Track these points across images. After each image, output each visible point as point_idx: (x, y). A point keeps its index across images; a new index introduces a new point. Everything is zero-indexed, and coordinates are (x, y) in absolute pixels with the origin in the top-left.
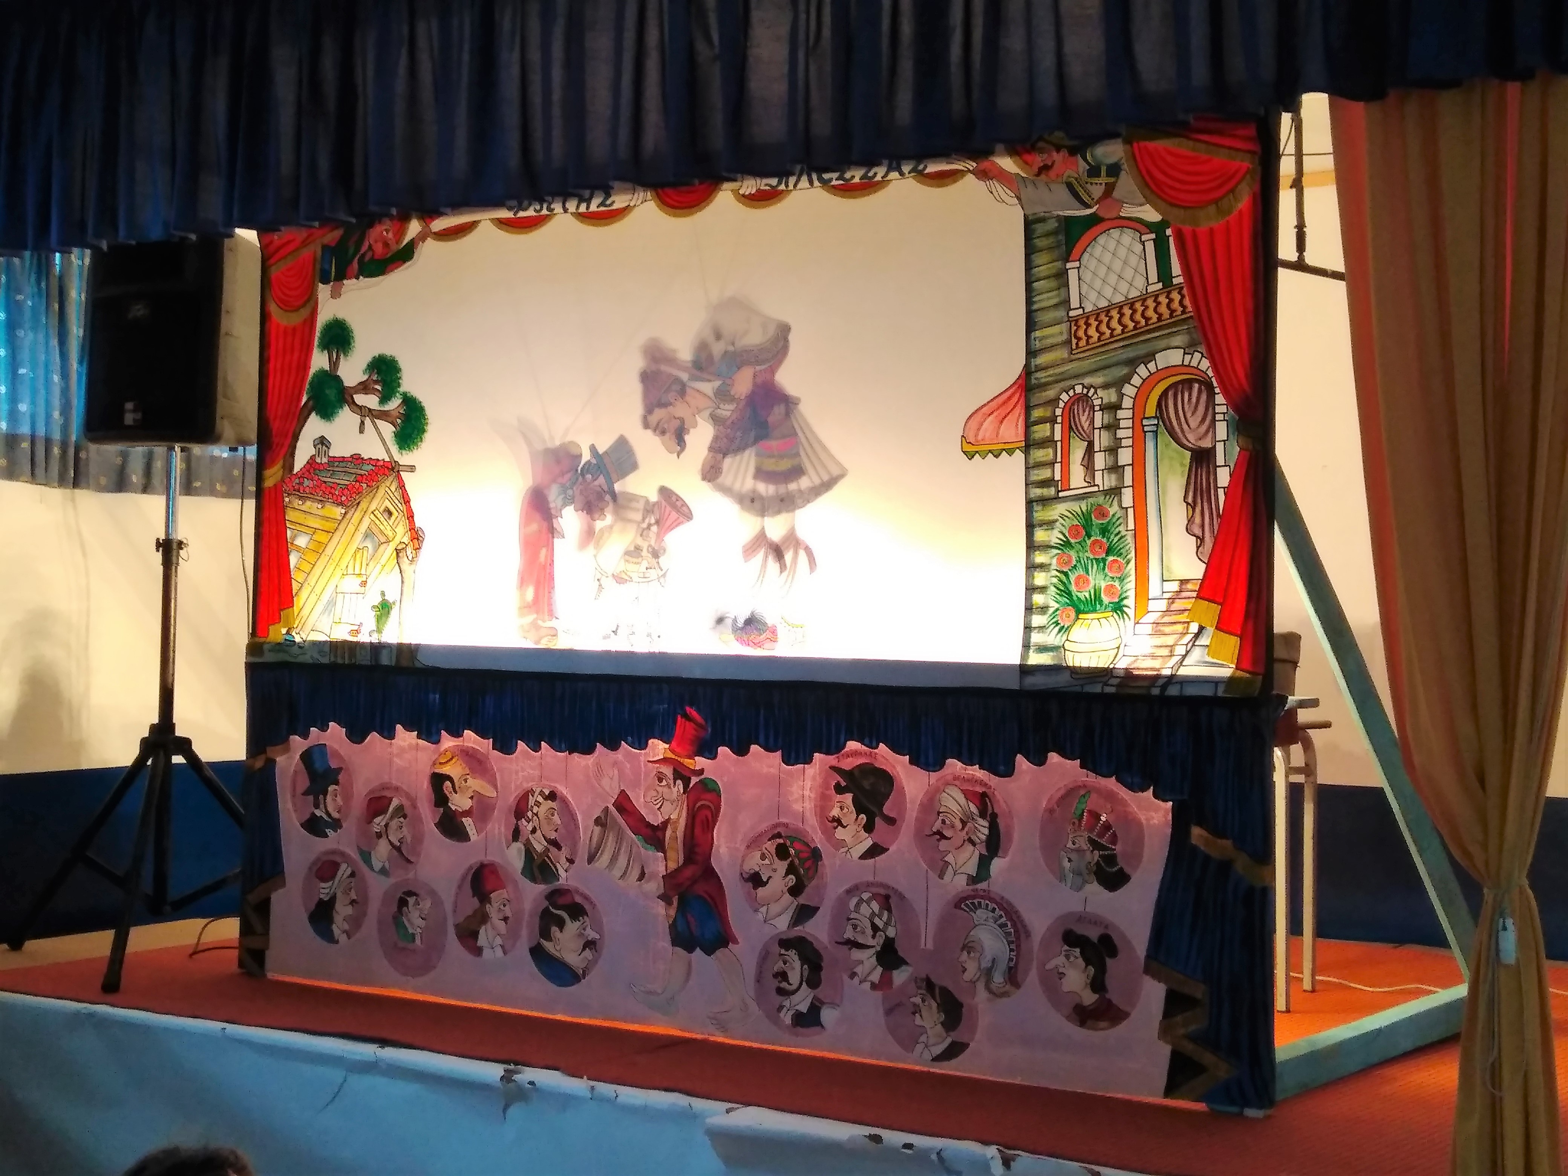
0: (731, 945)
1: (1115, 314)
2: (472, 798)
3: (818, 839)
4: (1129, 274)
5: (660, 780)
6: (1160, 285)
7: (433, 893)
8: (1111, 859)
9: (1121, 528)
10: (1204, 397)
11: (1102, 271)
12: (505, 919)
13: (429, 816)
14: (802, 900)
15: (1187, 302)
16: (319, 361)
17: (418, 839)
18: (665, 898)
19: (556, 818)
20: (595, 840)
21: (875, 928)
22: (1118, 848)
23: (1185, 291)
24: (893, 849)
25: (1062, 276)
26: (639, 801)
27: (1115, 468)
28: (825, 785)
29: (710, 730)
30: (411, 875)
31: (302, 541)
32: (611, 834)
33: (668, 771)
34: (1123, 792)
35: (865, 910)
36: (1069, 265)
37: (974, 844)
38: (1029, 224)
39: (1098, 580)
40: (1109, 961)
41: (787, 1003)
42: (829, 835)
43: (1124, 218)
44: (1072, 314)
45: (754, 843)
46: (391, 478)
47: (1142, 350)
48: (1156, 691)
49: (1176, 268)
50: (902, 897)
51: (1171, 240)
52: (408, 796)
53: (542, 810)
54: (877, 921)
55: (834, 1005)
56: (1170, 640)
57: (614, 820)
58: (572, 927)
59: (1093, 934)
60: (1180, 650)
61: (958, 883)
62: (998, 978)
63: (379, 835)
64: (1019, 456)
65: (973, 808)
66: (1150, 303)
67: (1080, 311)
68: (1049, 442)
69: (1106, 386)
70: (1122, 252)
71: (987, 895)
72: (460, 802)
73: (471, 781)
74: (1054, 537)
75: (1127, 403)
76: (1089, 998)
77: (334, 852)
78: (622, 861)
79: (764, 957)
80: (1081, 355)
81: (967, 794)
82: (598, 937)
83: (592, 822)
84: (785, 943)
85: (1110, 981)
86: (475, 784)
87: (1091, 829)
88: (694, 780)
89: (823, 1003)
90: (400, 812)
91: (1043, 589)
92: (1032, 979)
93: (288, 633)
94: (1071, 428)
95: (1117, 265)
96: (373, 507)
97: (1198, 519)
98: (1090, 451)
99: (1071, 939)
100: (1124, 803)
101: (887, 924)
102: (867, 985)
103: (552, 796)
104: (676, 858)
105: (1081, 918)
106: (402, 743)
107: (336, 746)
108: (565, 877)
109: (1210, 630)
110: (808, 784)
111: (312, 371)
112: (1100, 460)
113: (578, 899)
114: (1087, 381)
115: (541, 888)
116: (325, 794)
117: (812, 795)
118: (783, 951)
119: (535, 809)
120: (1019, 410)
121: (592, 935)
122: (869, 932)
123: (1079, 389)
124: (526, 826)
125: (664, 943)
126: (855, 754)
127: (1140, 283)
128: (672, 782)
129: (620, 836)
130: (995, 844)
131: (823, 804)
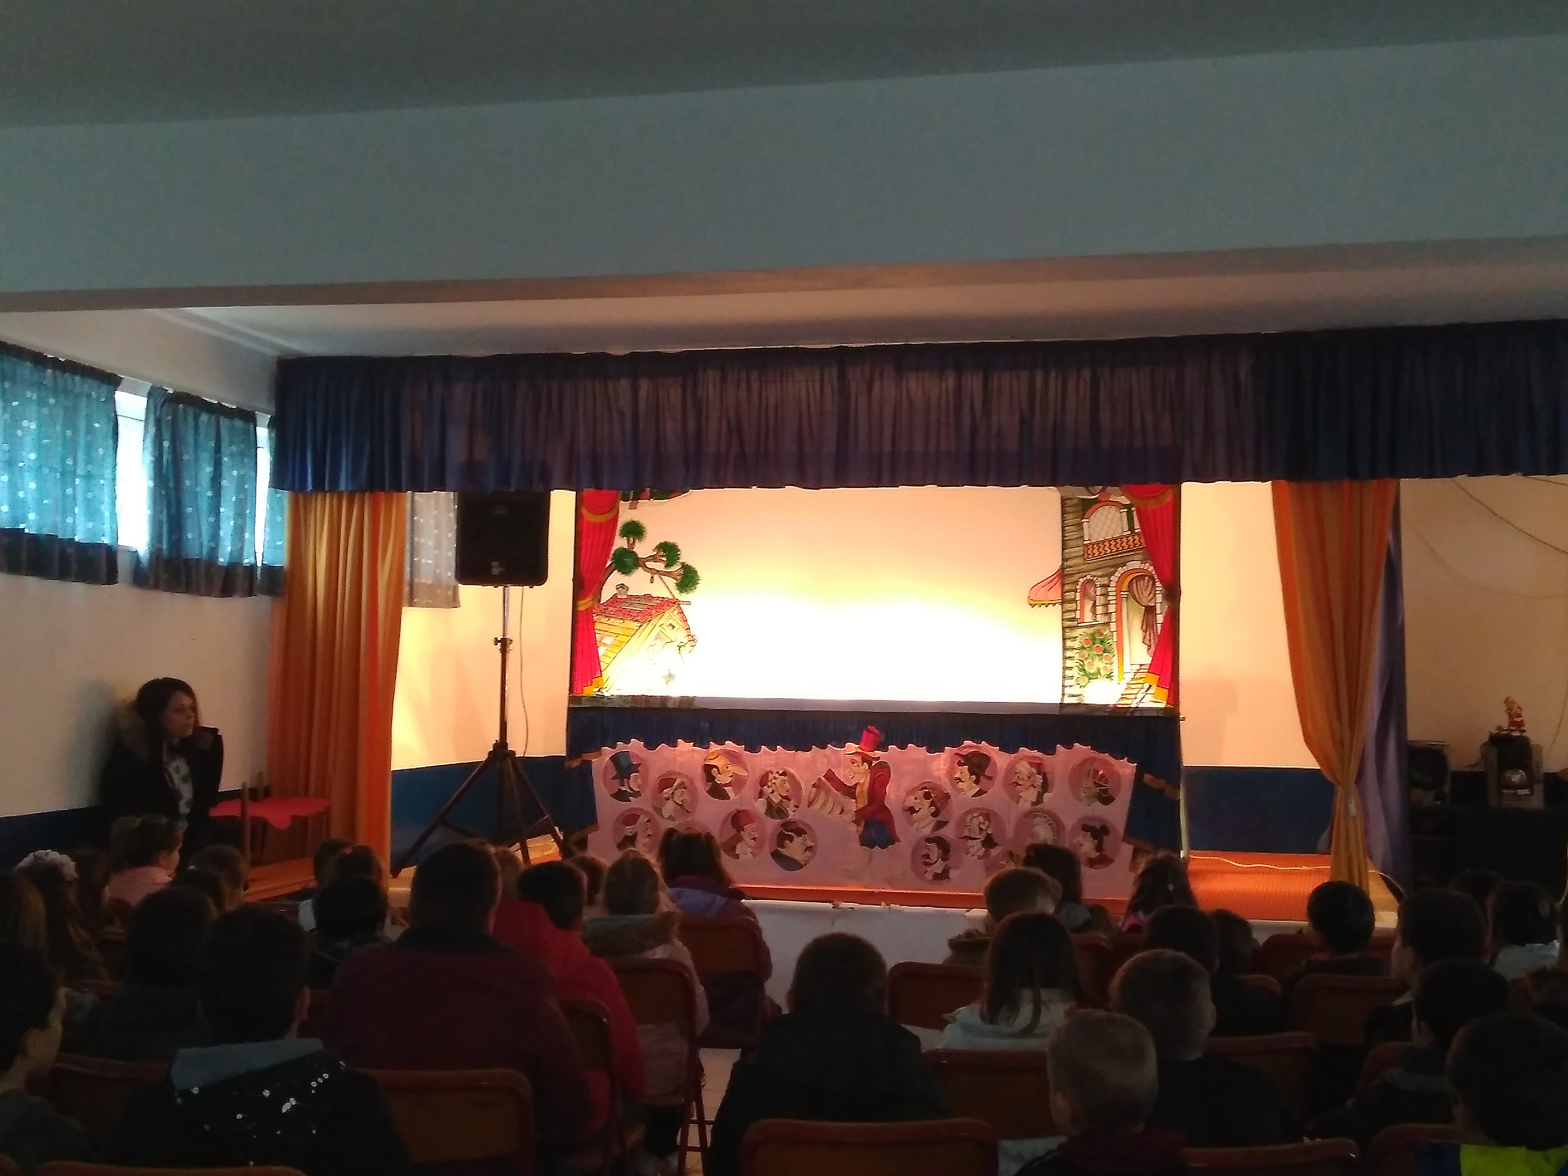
0: (896, 843)
1: (1107, 544)
2: (731, 776)
4: (1114, 526)
5: (853, 763)
6: (1129, 533)
8: (1105, 791)
9: (1109, 641)
10: (1151, 583)
11: (1101, 524)
12: (754, 839)
13: (702, 787)
14: (939, 818)
15: (1142, 540)
16: (620, 542)
18: (856, 822)
19: (787, 785)
20: (812, 796)
21: (981, 829)
22: (1108, 786)
23: (1141, 536)
24: (989, 791)
25: (1080, 526)
26: (840, 774)
27: (1107, 614)
28: (952, 762)
29: (884, 737)
30: (690, 819)
31: (608, 640)
32: (823, 792)
33: (858, 759)
34: (1111, 760)
35: (975, 821)
36: (1083, 521)
37: (1035, 787)
38: (1063, 501)
39: (1098, 664)
40: (1105, 837)
41: (929, 869)
42: (954, 787)
43: (1110, 501)
44: (1085, 543)
45: (911, 792)
46: (673, 608)
47: (1119, 561)
48: (1128, 715)
49: (1137, 525)
50: (995, 814)
51: (1135, 513)
52: (687, 776)
53: (778, 782)
54: (982, 826)
55: (957, 868)
56: (1135, 691)
57: (824, 783)
58: (798, 840)
59: (1098, 825)
60: (1140, 696)
61: (1025, 805)
63: (667, 799)
64: (1058, 607)
65: (1034, 770)
66: (1124, 540)
67: (1089, 542)
68: (1074, 601)
69: (1102, 576)
70: (1110, 516)
71: (1042, 811)
72: (722, 779)
73: (730, 768)
74: (1076, 644)
75: (1113, 584)
76: (1095, 854)
77: (636, 809)
78: (830, 805)
79: (916, 849)
80: (1089, 562)
81: (1031, 764)
82: (814, 844)
83: (810, 787)
84: (929, 840)
85: (1106, 846)
86: (732, 769)
87: (1094, 777)
88: (874, 763)
89: (951, 868)
90: (682, 785)
91: (1071, 668)
93: (599, 691)
94: (1084, 594)
95: (1108, 522)
96: (660, 623)
97: (1148, 636)
98: (1094, 606)
99: (1086, 828)
100: (1112, 765)
101: (988, 827)
102: (975, 857)
103: (784, 774)
104: (863, 802)
105: (1092, 818)
106: (682, 749)
107: (636, 752)
108: (792, 814)
109: (1154, 687)
110: (942, 762)
111: (614, 548)
112: (1099, 610)
113: (801, 826)
114: (1093, 573)
115: (778, 821)
116: (629, 778)
118: (927, 844)
119: (774, 781)
120: (1058, 585)
121: (810, 843)
122: (978, 831)
123: (1089, 577)
124: (767, 790)
125: (856, 844)
126: (971, 747)
127: (1119, 530)
128: (860, 764)
129: (828, 792)
130: (1045, 787)
131: (951, 772)
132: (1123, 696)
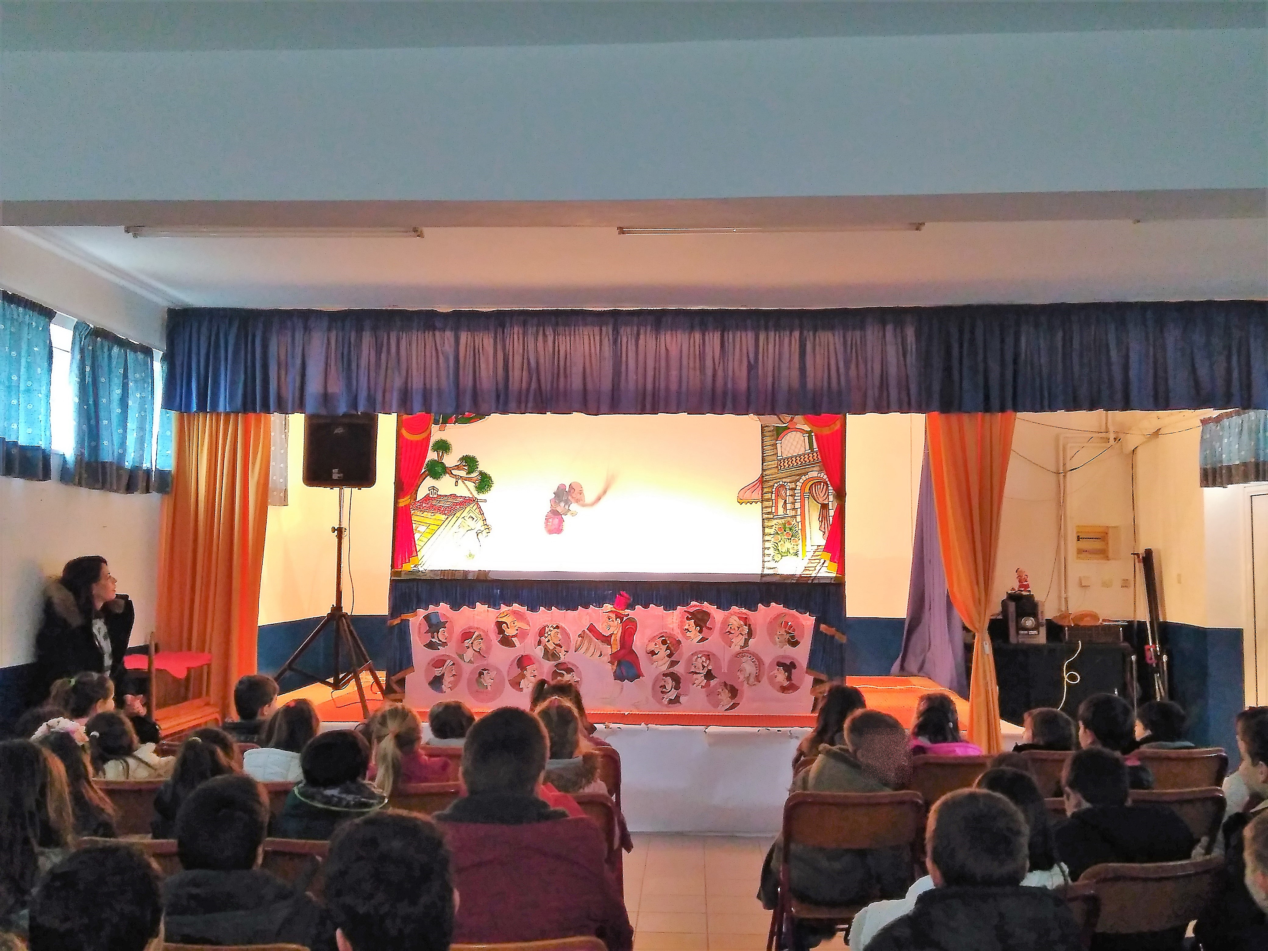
0: (641, 677)
1: (794, 459)
2: (517, 630)
3: (680, 637)
4: (799, 446)
5: (610, 619)
6: (810, 451)
7: (497, 669)
8: (793, 637)
9: (797, 528)
10: (825, 487)
11: (790, 445)
12: (534, 676)
13: (494, 638)
14: (673, 659)
15: (819, 457)
16: (432, 455)
17: (489, 648)
18: (611, 662)
19: (559, 636)
20: (579, 643)
21: (704, 667)
22: (795, 633)
23: (818, 453)
24: (710, 638)
25: (775, 445)
26: (600, 628)
27: (794, 509)
28: (682, 617)
29: (632, 600)
30: (485, 663)
31: (422, 528)
32: (586, 640)
33: (613, 616)
34: (798, 615)
35: (700, 660)
36: (777, 442)
37: (742, 635)
38: (763, 428)
39: (788, 545)
40: (793, 670)
41: (665, 696)
42: (684, 635)
43: (797, 428)
44: (778, 458)
45: (652, 639)
46: (473, 504)
47: (803, 471)
48: (810, 582)
49: (815, 445)
51: (814, 436)
52: (484, 631)
53: (552, 633)
54: (704, 664)
55: (686, 695)
56: (814, 565)
57: (587, 635)
58: (567, 677)
59: (788, 662)
60: (818, 568)
61: (736, 648)
62: (752, 680)
63: (468, 648)
64: (759, 504)
65: (742, 623)
66: (806, 456)
67: (782, 457)
68: (770, 500)
69: (791, 482)
70: (797, 439)
71: (748, 652)
72: (509, 632)
73: (516, 624)
74: (772, 531)
75: (798, 488)
76: (785, 683)
77: (443, 656)
78: (592, 650)
79: (656, 680)
80: (782, 472)
81: (740, 618)
82: (579, 679)
83: (577, 636)
84: (665, 675)
85: (793, 677)
86: (518, 624)
87: (785, 627)
88: (625, 618)
89: (681, 695)
90: (479, 637)
91: (768, 548)
92: (765, 680)
93: (415, 567)
94: (777, 496)
95: (795, 443)
96: (463, 515)
97: (823, 526)
98: (785, 503)
99: (779, 664)
101: (708, 665)
102: (700, 687)
103: (557, 627)
104: (616, 647)
105: (784, 657)
106: (480, 610)
108: (563, 658)
109: (828, 561)
110: (675, 617)
112: (789, 506)
113: (569, 666)
114: (784, 480)
115: (553, 663)
116: (438, 632)
117: (677, 621)
118: (664, 678)
119: (549, 633)
120: (759, 489)
121: (576, 679)
122: (701, 668)
123: (781, 483)
124: (544, 640)
125: (611, 679)
127: (803, 449)
128: (615, 619)
129: (590, 642)
130: (750, 634)
131: (682, 624)
132: (806, 568)
